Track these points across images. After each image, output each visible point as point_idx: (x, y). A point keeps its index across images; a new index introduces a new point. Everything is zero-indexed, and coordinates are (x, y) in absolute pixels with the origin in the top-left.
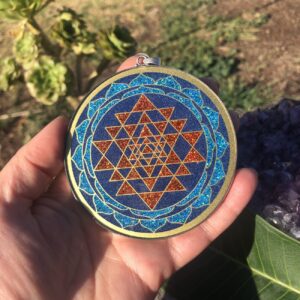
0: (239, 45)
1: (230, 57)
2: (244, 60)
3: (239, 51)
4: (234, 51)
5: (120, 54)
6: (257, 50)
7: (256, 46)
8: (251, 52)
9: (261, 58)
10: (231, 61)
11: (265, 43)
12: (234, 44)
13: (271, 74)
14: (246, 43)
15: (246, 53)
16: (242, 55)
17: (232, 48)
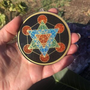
0: (64, 7)
1: (62, 11)
2: (66, 12)
3: (64, 9)
4: (63, 9)
5: (23, 11)
6: (70, 9)
7: (70, 8)
8: (68, 9)
9: (71, 11)
10: (62, 13)
11: (72, 7)
12: (63, 7)
13: (74, 16)
14: (66, 7)
15: (67, 10)
16: (65, 11)
17: (62, 8)
